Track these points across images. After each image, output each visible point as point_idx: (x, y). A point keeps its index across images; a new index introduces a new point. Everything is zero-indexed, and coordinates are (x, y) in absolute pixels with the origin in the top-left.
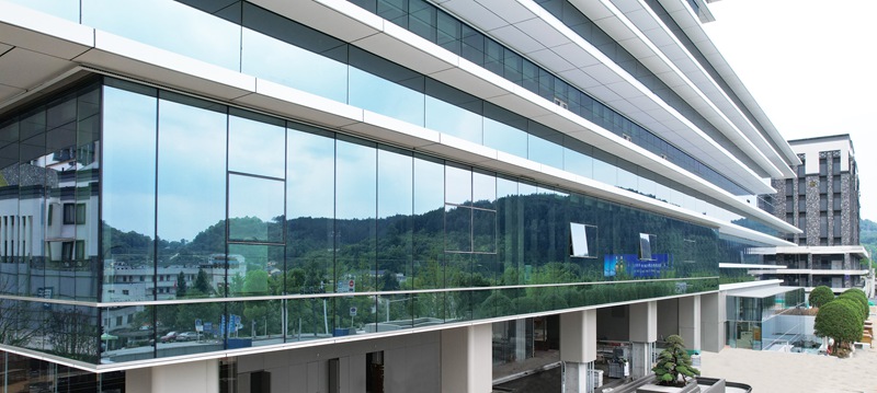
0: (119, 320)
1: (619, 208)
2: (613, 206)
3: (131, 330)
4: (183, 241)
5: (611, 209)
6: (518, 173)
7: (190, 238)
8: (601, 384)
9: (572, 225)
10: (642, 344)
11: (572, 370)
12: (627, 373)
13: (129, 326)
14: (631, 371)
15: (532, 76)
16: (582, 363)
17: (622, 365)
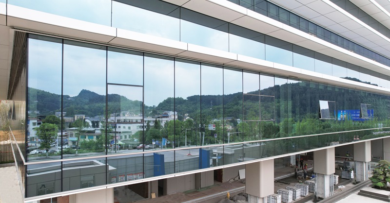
0: (126, 137)
1: (348, 90)
2: (344, 89)
3: (130, 141)
4: (154, 106)
5: (343, 91)
6: (287, 74)
7: (157, 105)
8: (337, 183)
9: (320, 101)
10: (362, 162)
11: (321, 178)
12: (352, 176)
13: (129, 139)
14: (355, 175)
15: (296, 23)
16: (326, 175)
17: (349, 172)
